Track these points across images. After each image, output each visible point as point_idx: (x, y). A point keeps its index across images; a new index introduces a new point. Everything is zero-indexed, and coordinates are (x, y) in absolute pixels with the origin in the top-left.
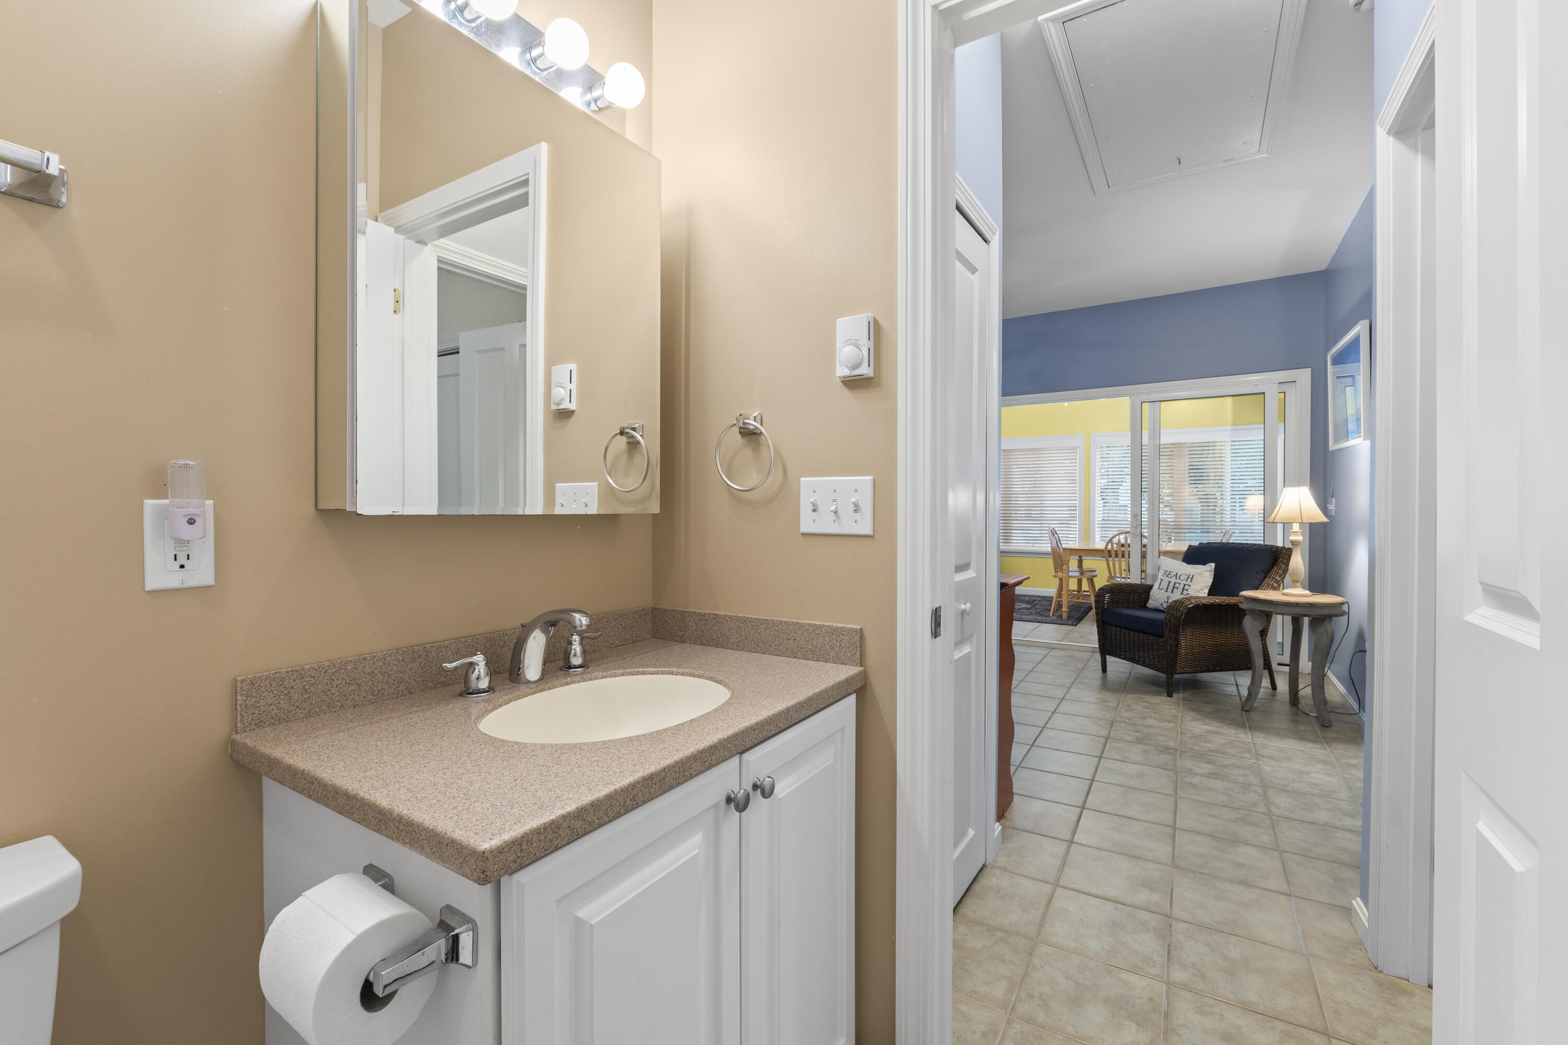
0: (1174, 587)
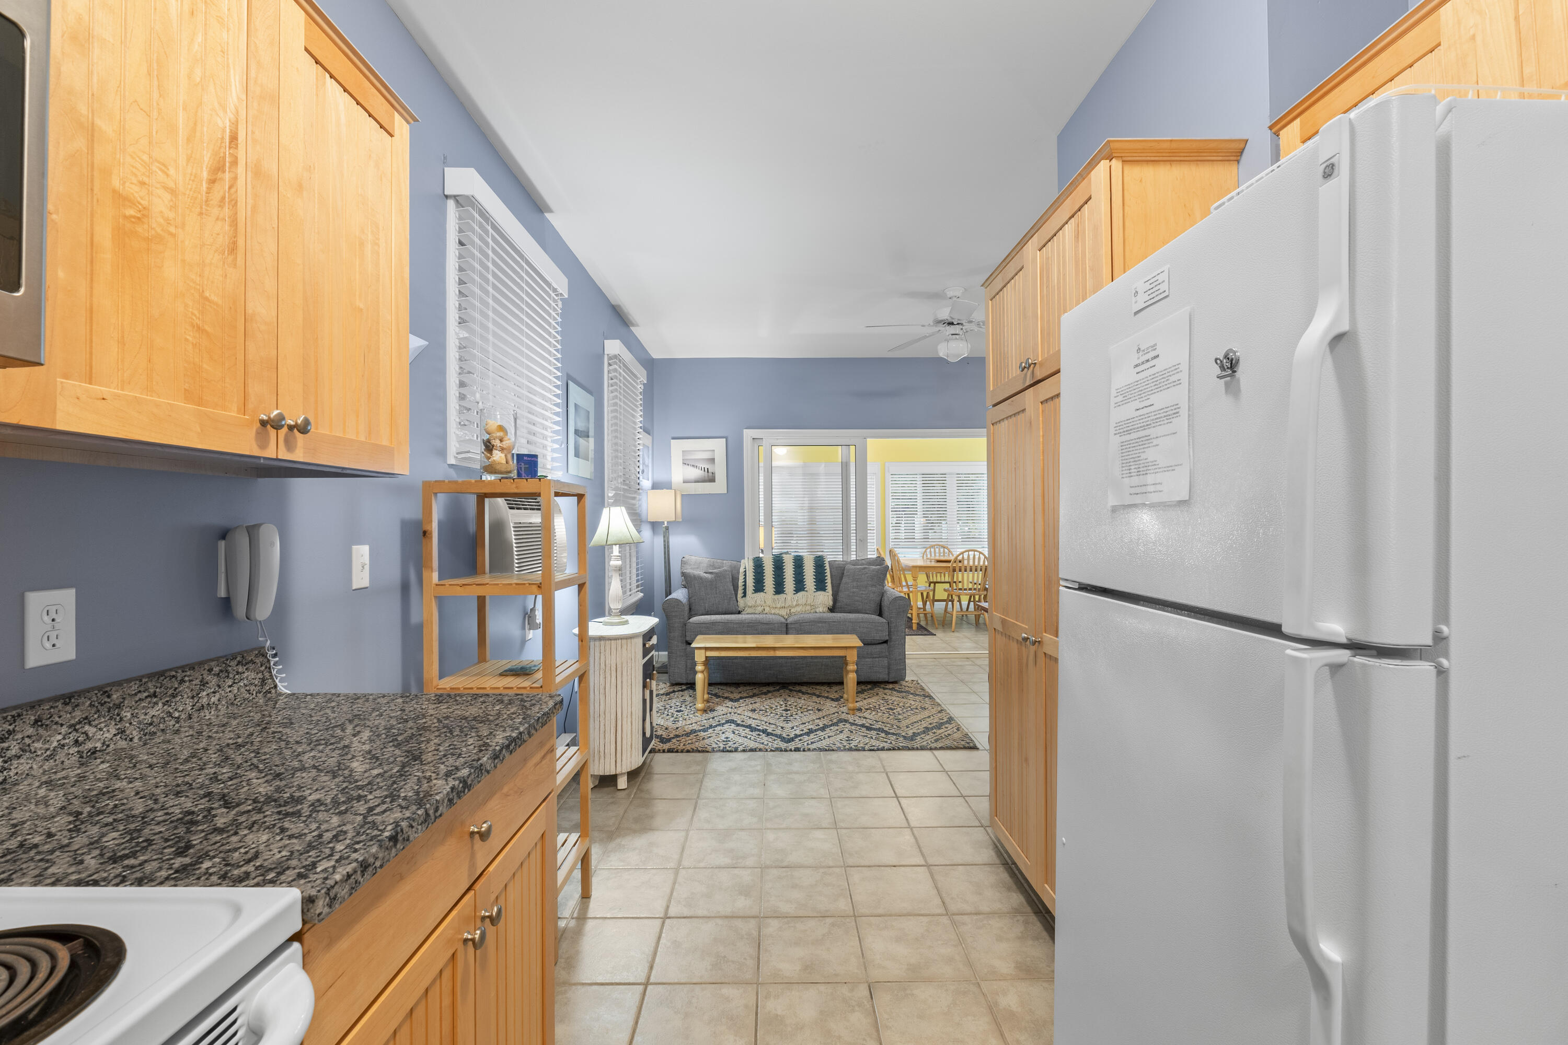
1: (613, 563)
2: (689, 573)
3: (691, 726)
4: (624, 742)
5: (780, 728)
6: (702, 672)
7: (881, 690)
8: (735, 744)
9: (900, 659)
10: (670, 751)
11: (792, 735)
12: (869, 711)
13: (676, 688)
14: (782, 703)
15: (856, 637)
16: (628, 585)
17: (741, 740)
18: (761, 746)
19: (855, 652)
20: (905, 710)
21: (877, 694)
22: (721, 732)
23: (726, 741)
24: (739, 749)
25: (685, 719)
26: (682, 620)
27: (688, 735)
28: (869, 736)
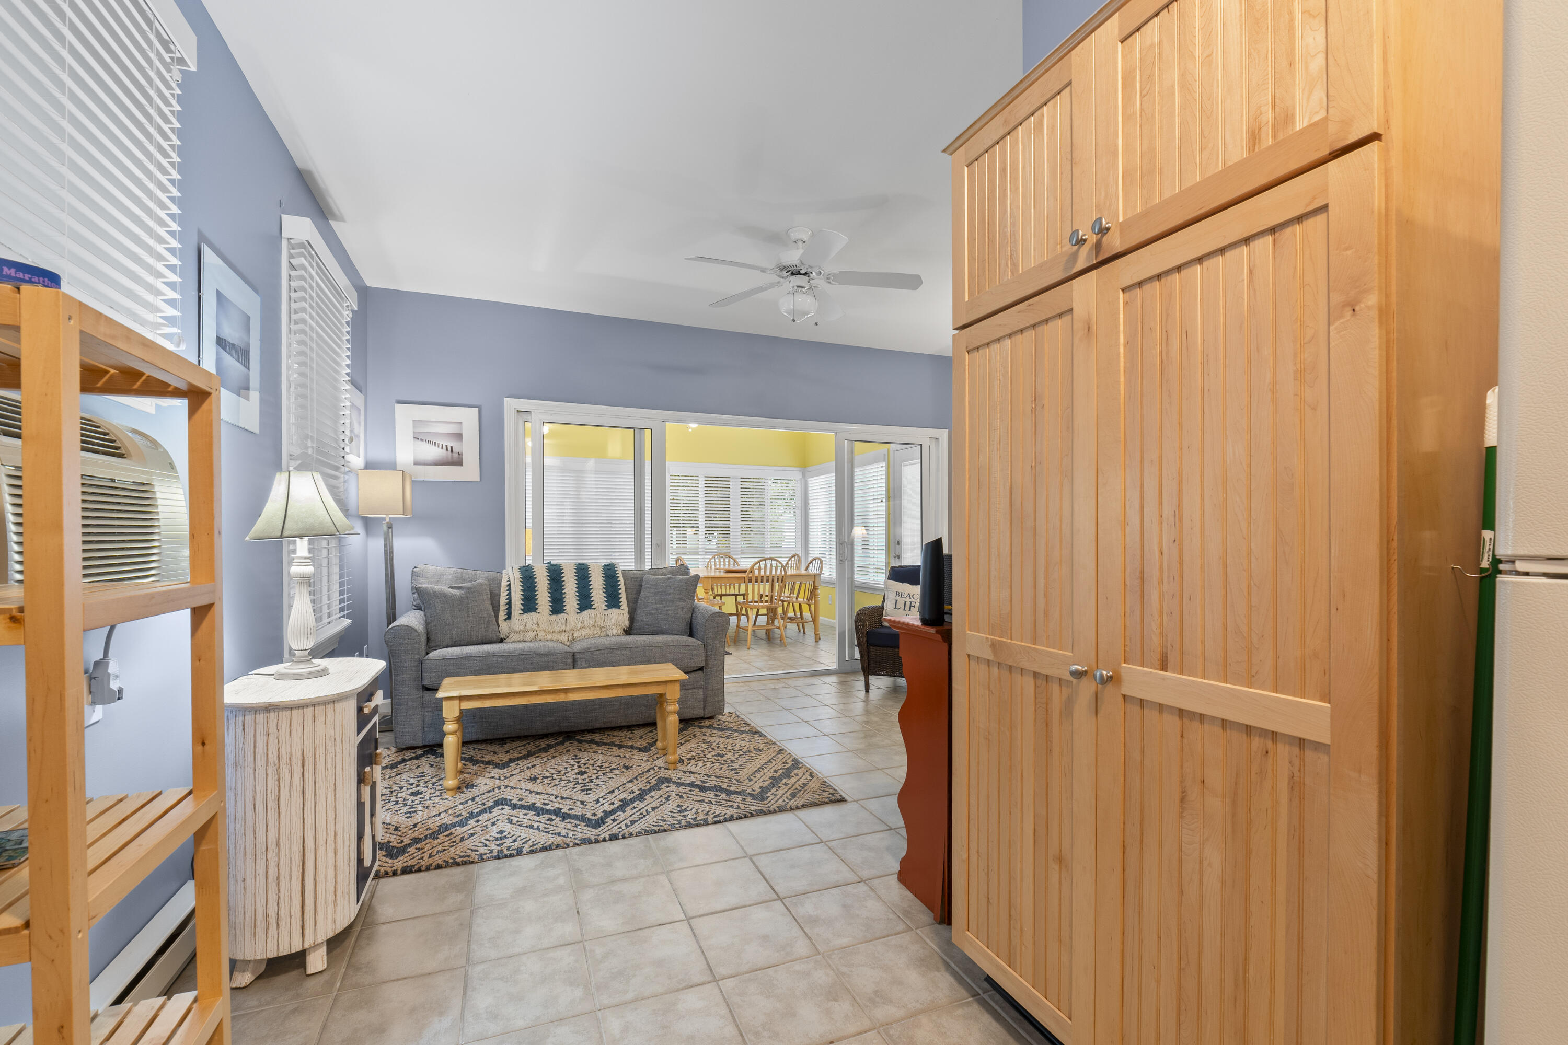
0: (911, 606)
1: (296, 569)
2: (426, 589)
3: (437, 818)
4: (321, 888)
5: (579, 803)
6: (454, 733)
7: (697, 729)
8: (515, 841)
9: (718, 689)
10: (406, 871)
11: (600, 814)
12: (693, 762)
13: (408, 755)
14: (572, 762)
15: (673, 667)
16: (325, 607)
17: (524, 833)
18: (558, 840)
19: (677, 687)
20: (737, 756)
21: (695, 736)
22: (489, 823)
23: (501, 839)
24: (525, 851)
25: (427, 808)
26: (417, 656)
27: (434, 835)
28: (706, 800)
